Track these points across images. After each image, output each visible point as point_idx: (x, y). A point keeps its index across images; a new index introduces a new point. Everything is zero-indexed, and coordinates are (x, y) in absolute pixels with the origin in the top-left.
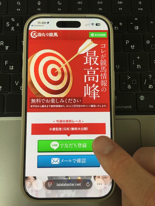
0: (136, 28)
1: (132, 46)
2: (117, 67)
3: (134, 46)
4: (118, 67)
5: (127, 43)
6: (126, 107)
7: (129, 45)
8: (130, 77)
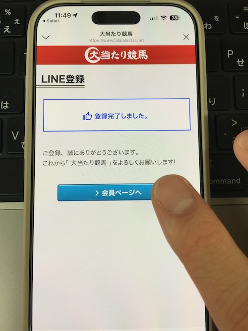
0: (246, 26)
1: (239, 62)
2: (210, 102)
3: (242, 61)
4: (213, 102)
5: (229, 54)
6: (230, 182)
7: (234, 58)
8: (236, 123)
